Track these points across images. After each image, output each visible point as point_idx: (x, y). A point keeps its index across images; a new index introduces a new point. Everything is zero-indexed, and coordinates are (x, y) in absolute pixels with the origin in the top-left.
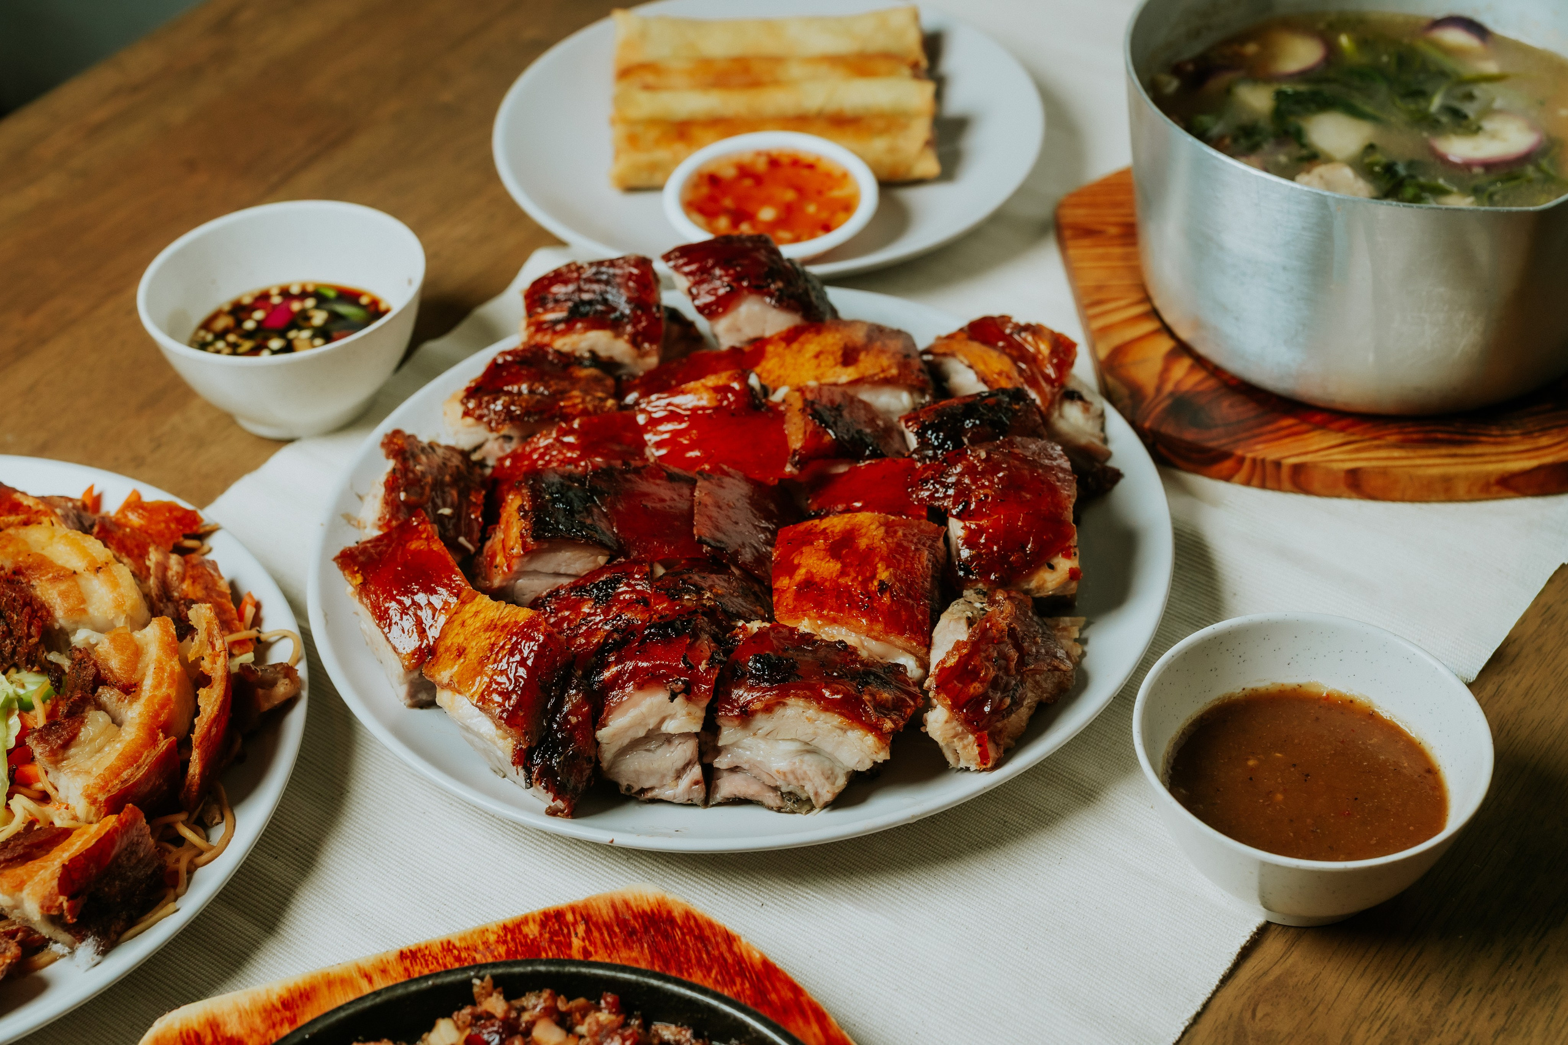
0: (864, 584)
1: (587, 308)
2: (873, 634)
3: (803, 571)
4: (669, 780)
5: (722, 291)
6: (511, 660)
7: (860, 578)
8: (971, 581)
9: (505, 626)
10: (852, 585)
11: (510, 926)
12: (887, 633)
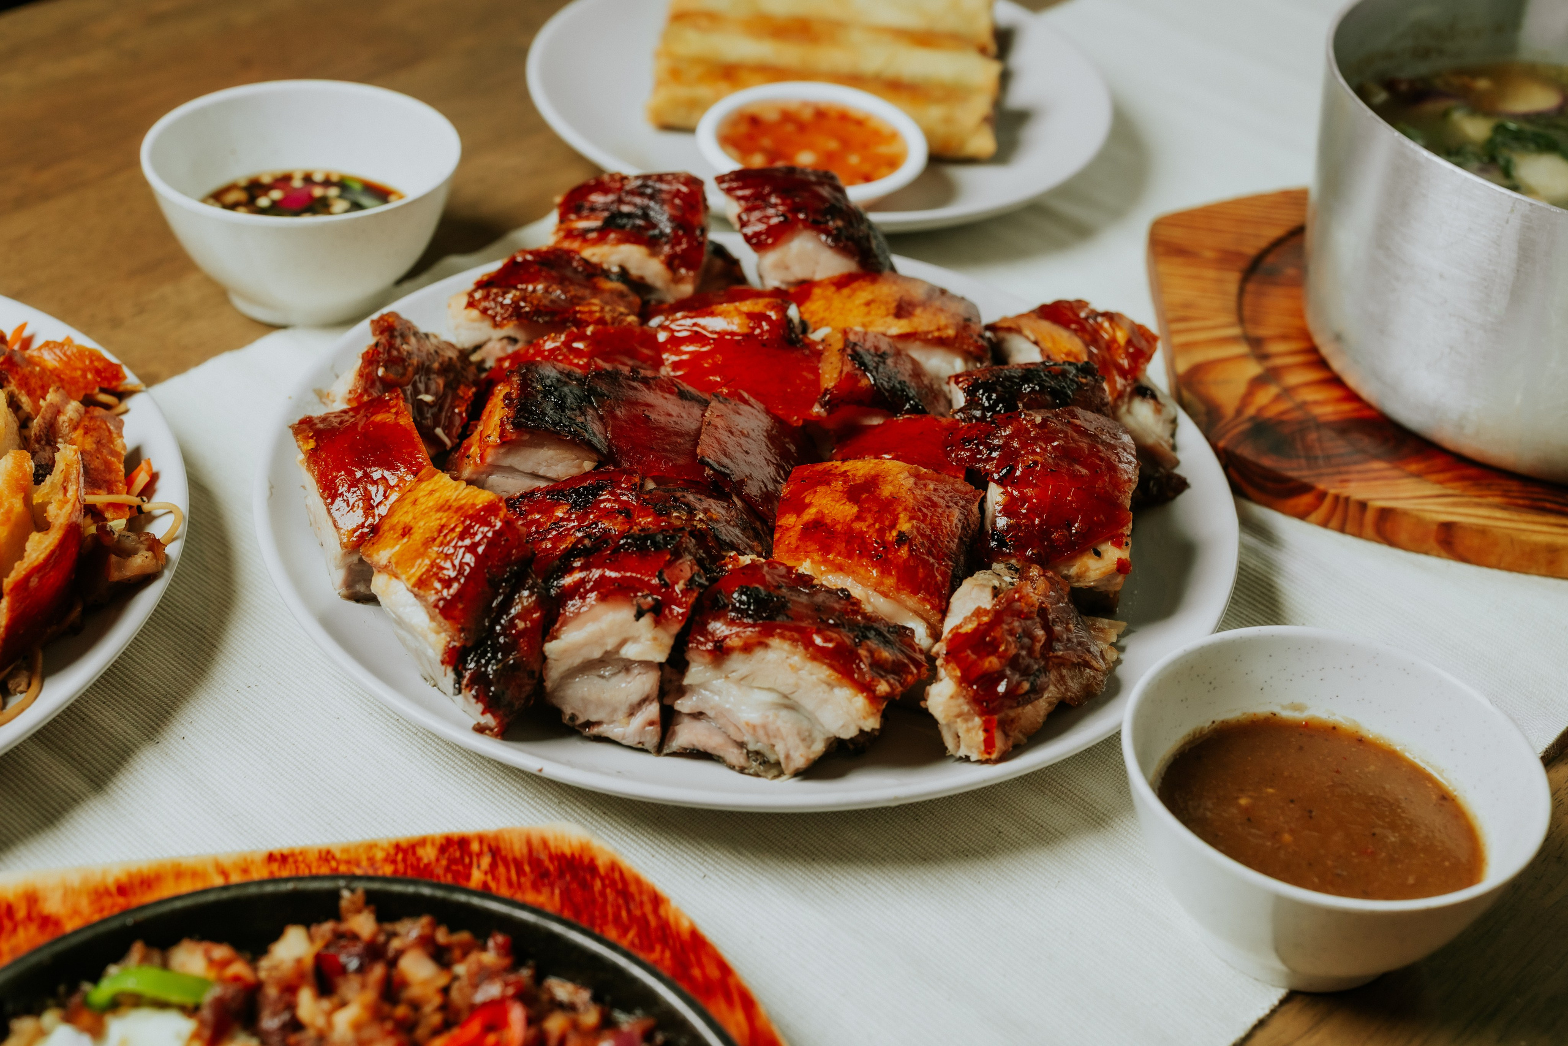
0: (881, 532)
1: (625, 221)
2: (882, 588)
3: (813, 510)
4: (620, 716)
5: (774, 221)
6: (460, 543)
7: (877, 526)
8: (1004, 554)
9: (460, 508)
10: (867, 532)
11: (404, 845)
12: (898, 590)
